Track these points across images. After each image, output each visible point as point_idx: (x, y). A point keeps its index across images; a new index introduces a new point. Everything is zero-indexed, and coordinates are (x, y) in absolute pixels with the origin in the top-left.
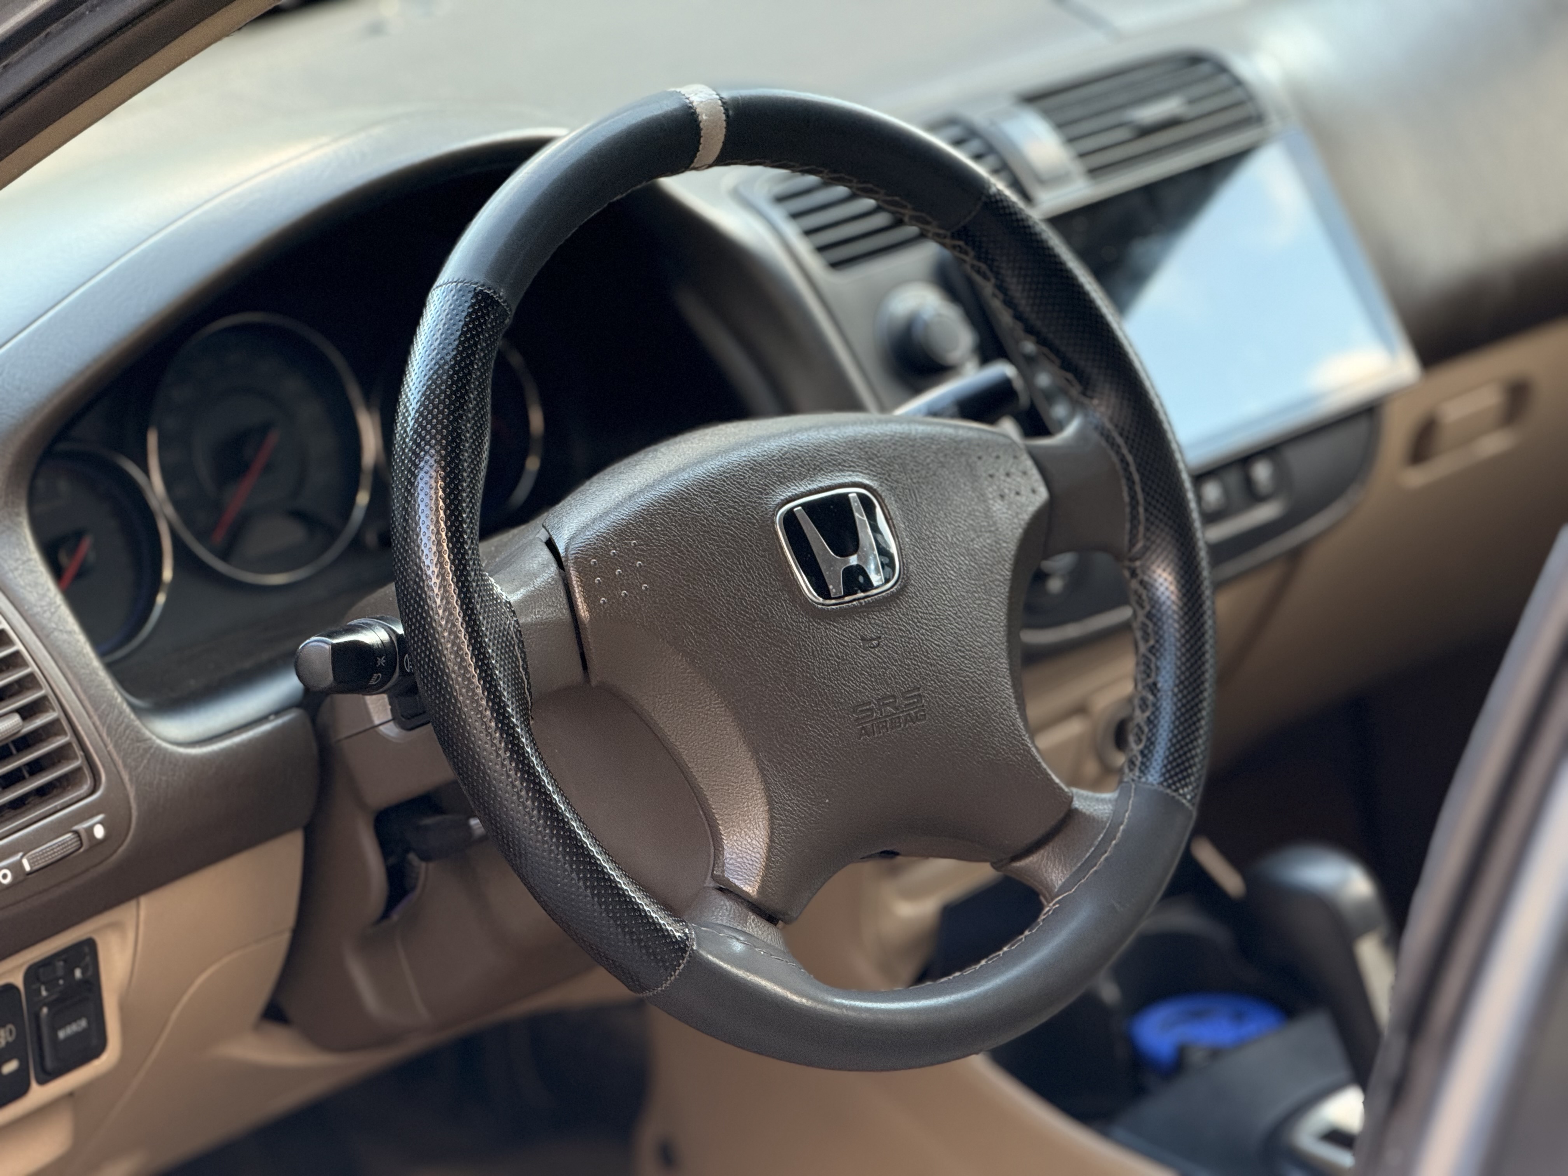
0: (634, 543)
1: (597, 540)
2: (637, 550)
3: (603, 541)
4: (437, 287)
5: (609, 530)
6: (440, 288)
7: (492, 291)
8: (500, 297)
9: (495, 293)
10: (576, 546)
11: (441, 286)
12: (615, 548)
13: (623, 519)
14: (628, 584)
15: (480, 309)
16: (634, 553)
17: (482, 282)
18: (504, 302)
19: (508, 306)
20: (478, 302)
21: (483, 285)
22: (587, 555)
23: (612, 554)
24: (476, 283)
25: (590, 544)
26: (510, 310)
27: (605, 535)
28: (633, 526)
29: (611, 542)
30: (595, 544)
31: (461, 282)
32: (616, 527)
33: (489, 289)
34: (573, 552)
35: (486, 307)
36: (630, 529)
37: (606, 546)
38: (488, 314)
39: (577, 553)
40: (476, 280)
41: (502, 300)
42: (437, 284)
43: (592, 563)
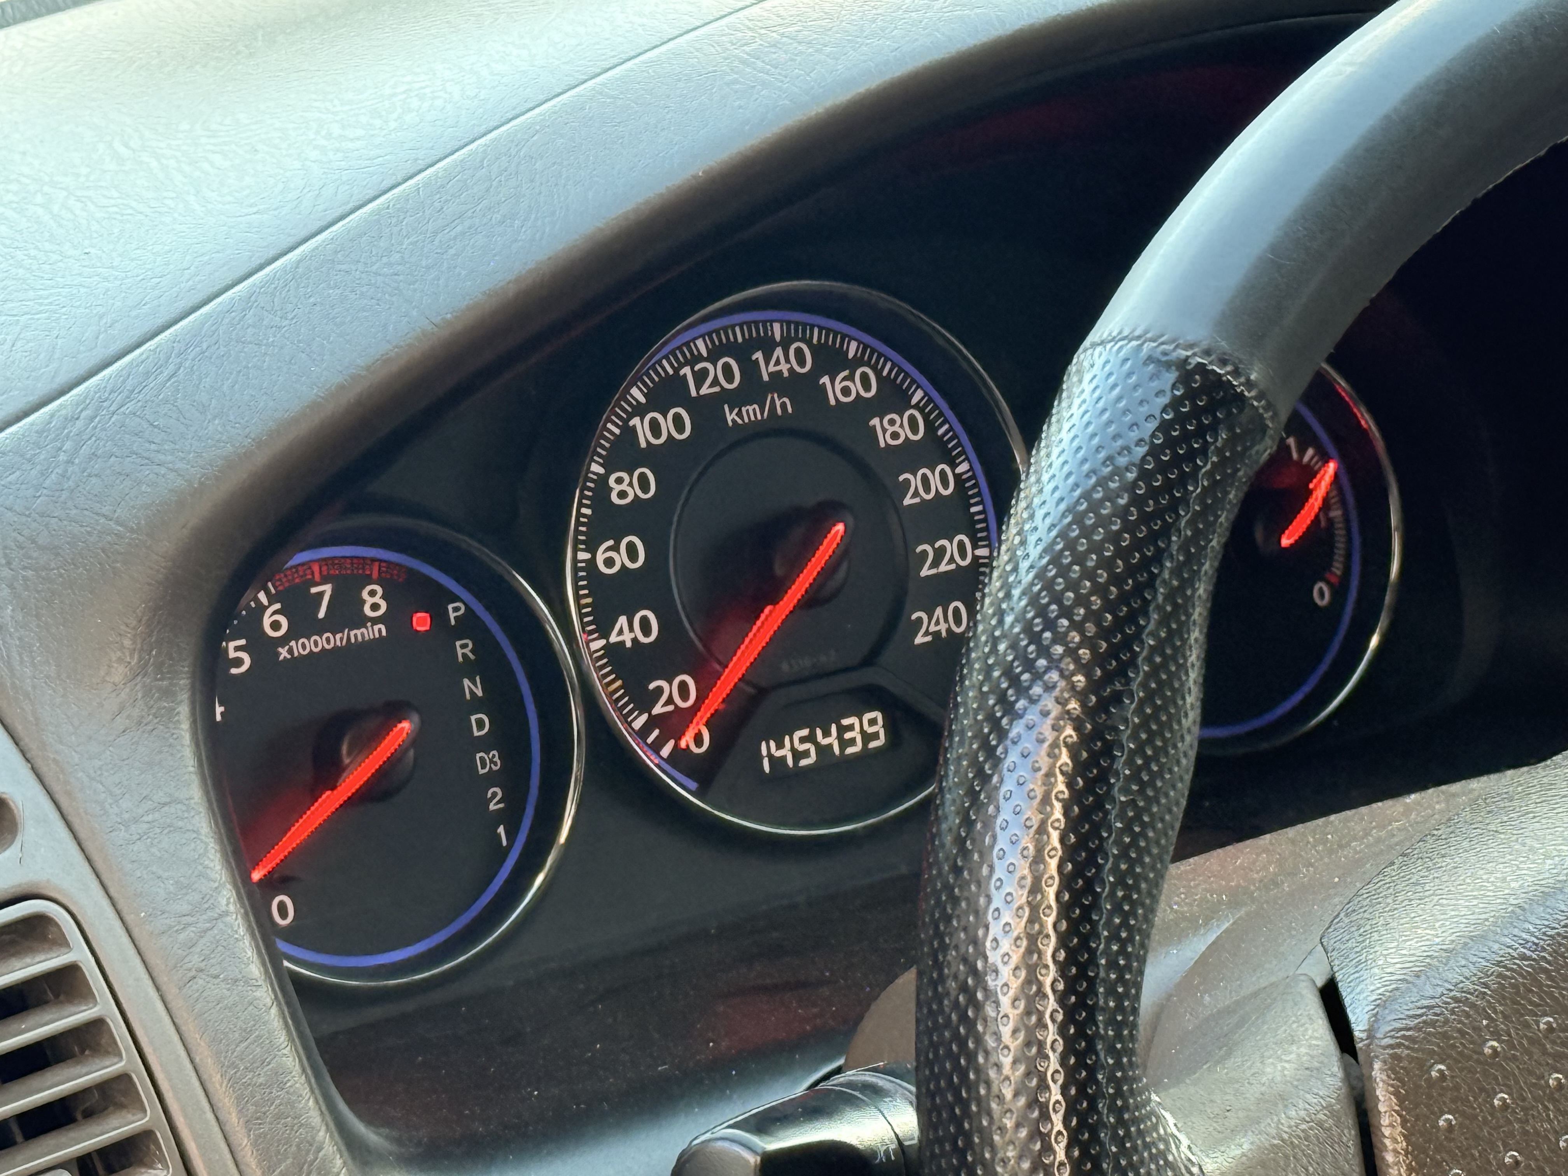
0: (1548, 1023)
1: (1453, 1012)
2: (1553, 1043)
3: (1468, 1016)
4: (1094, 345)
5: (1486, 986)
6: (1099, 349)
7: (1229, 368)
8: (1249, 384)
9: (1236, 373)
10: (1398, 1025)
11: (1102, 343)
12: (1496, 1035)
13: (1524, 957)
14: (1526, 1133)
15: (1197, 413)
16: (1545, 1052)
17: (1205, 344)
18: (1258, 398)
19: (1268, 408)
20: (1191, 395)
21: (1207, 353)
22: (1423, 1050)
23: (1487, 1051)
24: (1191, 346)
25: (1433, 1024)
26: (1275, 415)
27: (1472, 998)
28: (1550, 978)
29: (1488, 1017)
30: (1446, 1021)
31: (1153, 340)
32: (1504, 977)
33: (1223, 362)
34: (1388, 1041)
35: (1209, 409)
36: (1540, 985)
37: (1474, 1029)
38: (1213, 429)
39: (1399, 1045)
40: (1190, 338)
41: (1253, 393)
42: (1093, 336)
43: (1434, 1074)
